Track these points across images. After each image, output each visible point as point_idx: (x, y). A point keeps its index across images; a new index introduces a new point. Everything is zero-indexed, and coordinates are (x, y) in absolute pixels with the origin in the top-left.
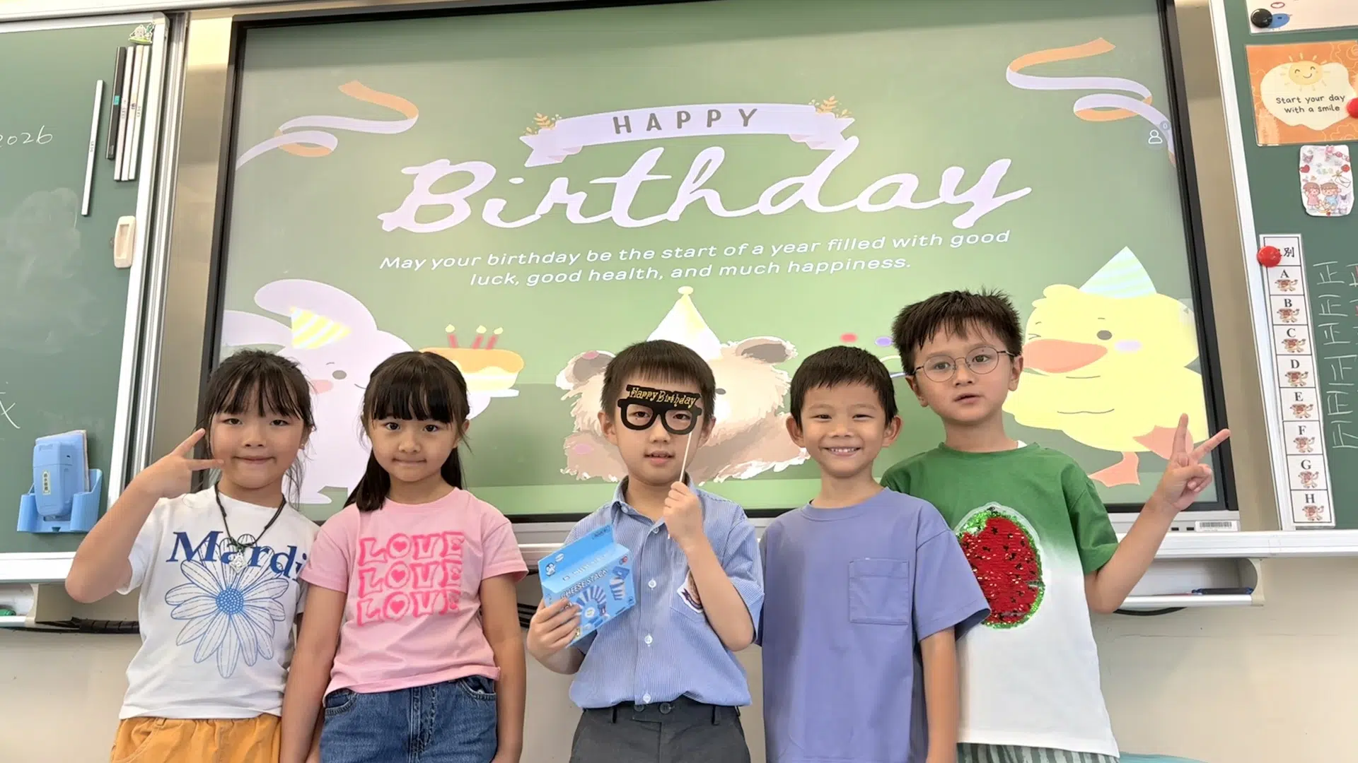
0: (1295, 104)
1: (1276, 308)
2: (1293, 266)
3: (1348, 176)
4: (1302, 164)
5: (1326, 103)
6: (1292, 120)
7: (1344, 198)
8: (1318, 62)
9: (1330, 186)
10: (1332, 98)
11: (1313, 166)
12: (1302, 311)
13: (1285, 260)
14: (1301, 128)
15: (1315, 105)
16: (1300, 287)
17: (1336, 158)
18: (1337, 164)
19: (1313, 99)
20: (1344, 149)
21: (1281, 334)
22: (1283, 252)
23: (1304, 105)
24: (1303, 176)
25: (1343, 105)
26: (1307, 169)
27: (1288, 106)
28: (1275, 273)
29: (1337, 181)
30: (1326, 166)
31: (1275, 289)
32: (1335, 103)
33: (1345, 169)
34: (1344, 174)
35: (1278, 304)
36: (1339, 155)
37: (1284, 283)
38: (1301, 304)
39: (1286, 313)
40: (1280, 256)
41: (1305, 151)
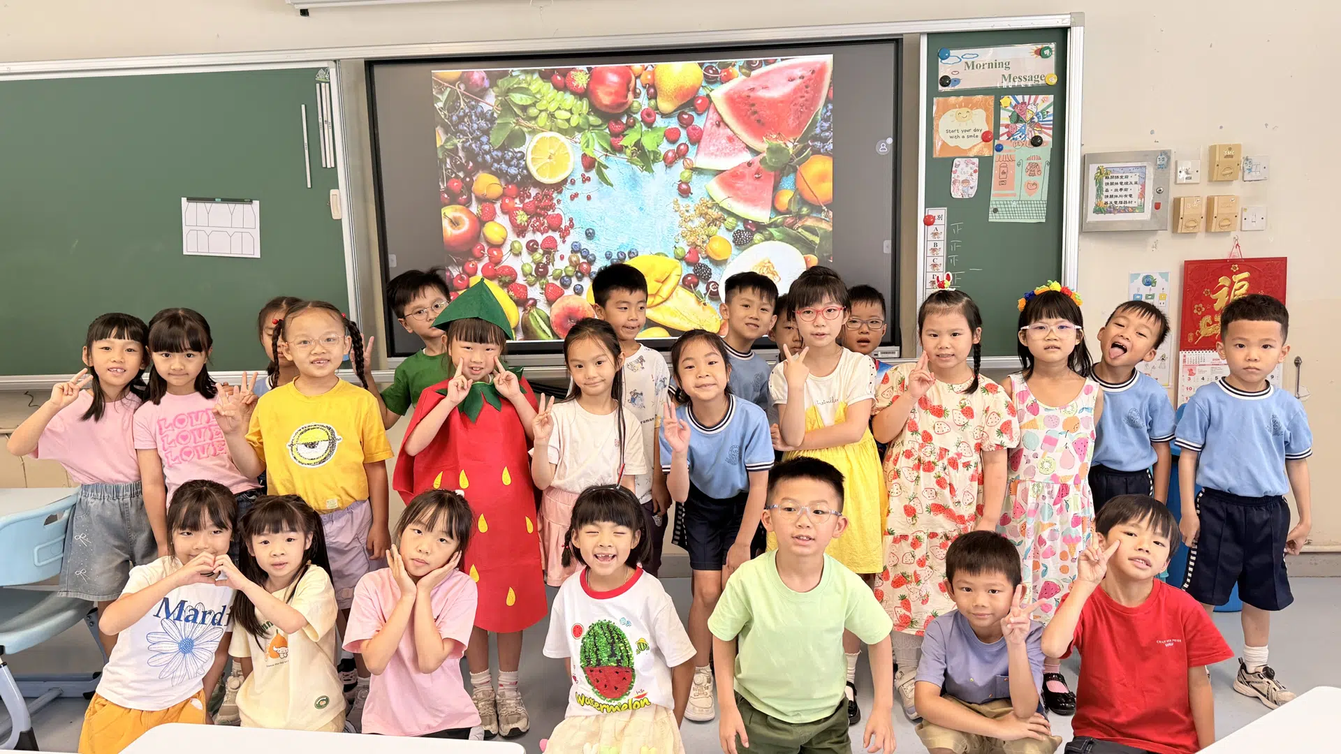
0: (956, 134)
1: (929, 248)
2: (941, 226)
3: (976, 176)
4: (954, 169)
5: (971, 133)
6: (952, 143)
7: (971, 188)
8: (971, 108)
9: (964, 182)
10: (975, 130)
11: (959, 169)
12: (942, 249)
13: (937, 222)
14: (957, 147)
15: (966, 134)
16: (943, 236)
17: (971, 165)
18: (971, 168)
19: (965, 131)
20: (976, 161)
21: (930, 261)
22: (936, 217)
23: (961, 134)
24: (953, 175)
25: (979, 134)
26: (955, 172)
27: (952, 134)
28: (931, 229)
29: (969, 178)
30: (966, 169)
31: (930, 237)
32: (977, 133)
33: (975, 171)
34: (974, 174)
35: (931, 245)
36: (974, 164)
37: (935, 234)
38: (942, 245)
39: (934, 250)
40: (934, 219)
41: (956, 161)
